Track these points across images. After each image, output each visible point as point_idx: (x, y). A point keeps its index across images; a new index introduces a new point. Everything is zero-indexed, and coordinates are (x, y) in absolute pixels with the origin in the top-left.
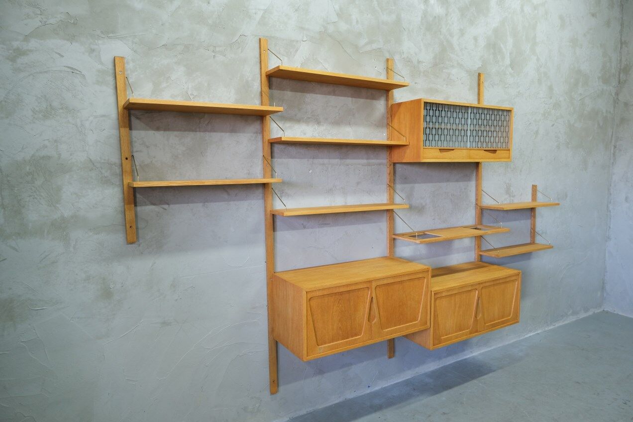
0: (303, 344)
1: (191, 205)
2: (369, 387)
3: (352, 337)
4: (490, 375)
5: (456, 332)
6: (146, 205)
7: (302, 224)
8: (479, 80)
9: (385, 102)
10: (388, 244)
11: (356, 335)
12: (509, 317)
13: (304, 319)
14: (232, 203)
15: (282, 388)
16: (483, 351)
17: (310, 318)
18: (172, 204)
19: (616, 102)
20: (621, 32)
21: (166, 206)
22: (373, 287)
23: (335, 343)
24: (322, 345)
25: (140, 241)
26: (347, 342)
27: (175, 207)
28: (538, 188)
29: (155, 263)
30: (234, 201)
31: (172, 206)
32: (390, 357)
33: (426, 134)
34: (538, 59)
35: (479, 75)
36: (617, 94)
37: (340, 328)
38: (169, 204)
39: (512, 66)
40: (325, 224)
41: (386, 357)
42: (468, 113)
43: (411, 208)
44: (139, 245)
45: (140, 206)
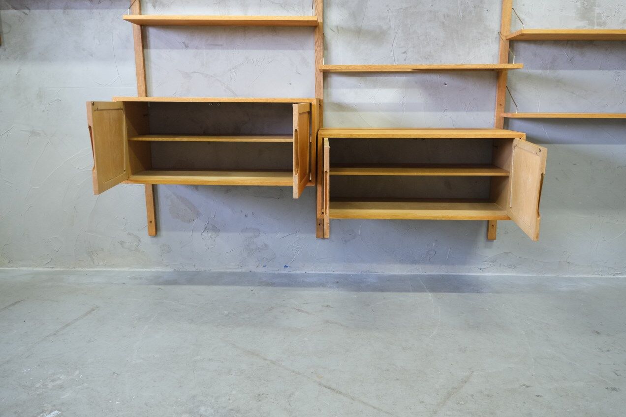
1: (52, 11)
2: (286, 266)
6: (9, 9)
7: (184, 43)
14: (95, 11)
15: (163, 233)
16: (506, 274)
18: (33, 9)
21: (27, 11)
25: (6, 46)
27: (36, 12)
29: (20, 70)
30: (97, 8)
31: (32, 11)
38: (29, 9)
40: (216, 45)
43: (359, 32)
44: (5, 50)
45: (3, 9)
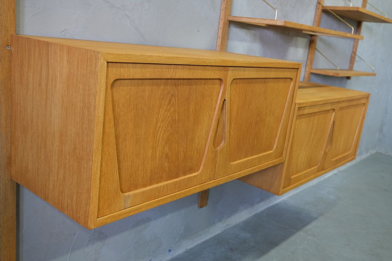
0: (89, 190)
2: (170, 251)
3: (185, 174)
4: (314, 224)
5: (306, 169)
10: (221, 31)
11: (191, 170)
12: (350, 152)
13: (98, 130)
17: (111, 130)
22: (229, 80)
23: (155, 186)
24: (129, 191)
26: (175, 184)
32: (201, 206)
37: (167, 155)
41: (196, 206)
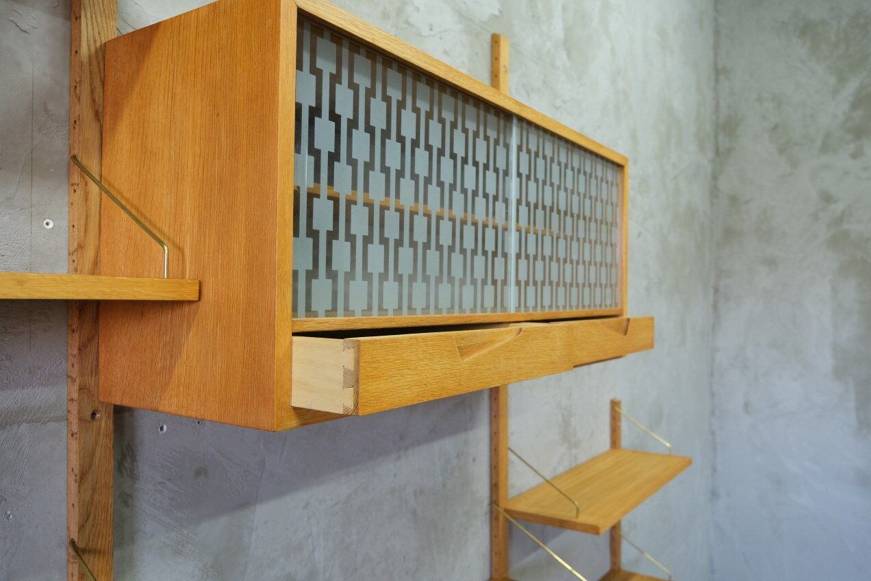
8: (495, 58)
9: (59, 23)
19: (714, 192)
20: (716, 47)
28: (624, 410)
33: (313, 234)
34: (613, 51)
35: (495, 40)
36: (715, 177)
39: (568, 44)
42: (507, 146)
